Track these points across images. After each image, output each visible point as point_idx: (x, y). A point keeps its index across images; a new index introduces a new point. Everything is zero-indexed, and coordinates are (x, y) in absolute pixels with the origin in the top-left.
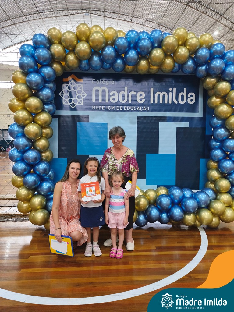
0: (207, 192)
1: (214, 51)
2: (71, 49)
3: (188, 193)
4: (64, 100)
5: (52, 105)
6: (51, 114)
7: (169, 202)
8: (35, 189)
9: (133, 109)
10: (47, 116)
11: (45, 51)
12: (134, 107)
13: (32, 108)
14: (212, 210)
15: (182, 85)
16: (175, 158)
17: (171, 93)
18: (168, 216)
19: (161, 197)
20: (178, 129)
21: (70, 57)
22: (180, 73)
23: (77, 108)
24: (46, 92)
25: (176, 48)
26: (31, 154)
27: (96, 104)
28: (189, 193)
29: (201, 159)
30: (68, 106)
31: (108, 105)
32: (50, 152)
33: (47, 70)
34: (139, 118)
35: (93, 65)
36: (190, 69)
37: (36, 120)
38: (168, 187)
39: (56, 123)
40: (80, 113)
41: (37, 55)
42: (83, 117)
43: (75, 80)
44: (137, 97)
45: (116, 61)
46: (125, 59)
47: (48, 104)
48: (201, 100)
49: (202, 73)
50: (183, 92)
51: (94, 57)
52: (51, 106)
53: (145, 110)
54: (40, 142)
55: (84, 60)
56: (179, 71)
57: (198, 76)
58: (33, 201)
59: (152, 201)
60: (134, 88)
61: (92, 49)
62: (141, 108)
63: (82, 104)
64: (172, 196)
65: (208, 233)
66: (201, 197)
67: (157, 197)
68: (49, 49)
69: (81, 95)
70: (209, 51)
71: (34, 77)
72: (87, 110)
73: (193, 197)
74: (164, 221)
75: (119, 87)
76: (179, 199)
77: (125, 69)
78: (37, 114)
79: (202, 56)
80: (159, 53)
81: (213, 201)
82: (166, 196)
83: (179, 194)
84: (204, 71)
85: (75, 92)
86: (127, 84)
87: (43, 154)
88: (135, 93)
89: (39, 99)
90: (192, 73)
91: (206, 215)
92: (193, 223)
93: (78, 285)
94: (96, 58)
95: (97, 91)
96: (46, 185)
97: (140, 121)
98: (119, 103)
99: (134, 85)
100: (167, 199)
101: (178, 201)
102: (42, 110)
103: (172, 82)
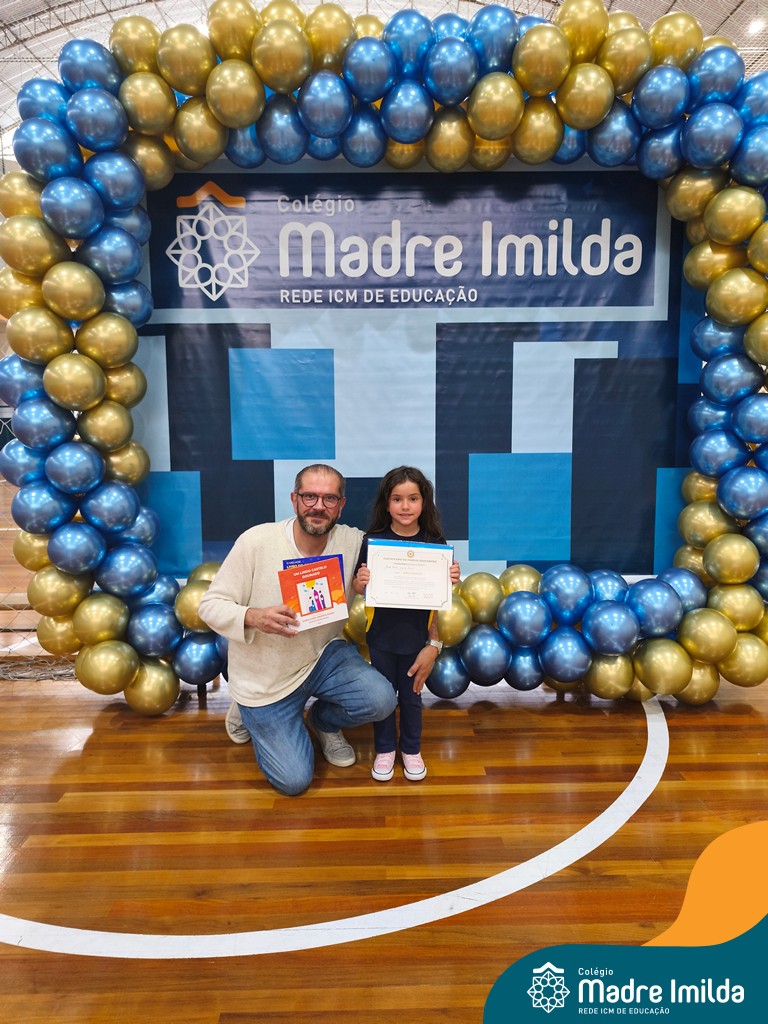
0: (675, 583)
1: (703, 77)
2: (192, 88)
3: (608, 588)
4: (183, 271)
5: (136, 288)
6: (134, 323)
7: (541, 617)
8: (90, 577)
9: (423, 299)
10: (120, 330)
11: (101, 101)
12: (423, 292)
13: (65, 304)
14: (690, 644)
15: (594, 208)
16: (568, 467)
17: (556, 237)
18: (536, 665)
19: (514, 599)
20: (581, 365)
21: (192, 120)
22: (585, 165)
23: (229, 301)
24: (114, 245)
25: (564, 72)
26: (72, 460)
27: (293, 284)
28: (613, 586)
29: (659, 470)
30: (197, 294)
31: (334, 287)
32: (139, 451)
33: (111, 167)
34: (441, 329)
35: (274, 146)
36: (620, 149)
37: (83, 344)
38: (542, 567)
39: (156, 352)
40: (238, 315)
41: (73, 117)
42: (248, 331)
43: (217, 202)
44: (433, 254)
45: (350, 128)
46: (383, 121)
47: (122, 288)
48: (661, 260)
49: (664, 161)
50: (598, 231)
51: (277, 115)
52: (135, 293)
53: (462, 300)
54: (100, 419)
55: (243, 127)
56: (580, 155)
57: (647, 172)
58: (83, 615)
59: (483, 614)
60: (423, 223)
61: (266, 88)
62: (450, 293)
63: (245, 284)
64: (552, 598)
65: (675, 722)
66: (652, 599)
67: (501, 601)
68: (116, 92)
69: (240, 252)
70: (685, 78)
71: (67, 194)
72: (262, 305)
73: (626, 601)
74: (525, 679)
75: (371, 223)
76: (577, 605)
77: (388, 154)
78: (85, 323)
79: (659, 97)
80: (505, 91)
81: (694, 612)
82: (532, 596)
83: (577, 590)
84: (668, 151)
85: (221, 242)
86: (399, 209)
87: (114, 459)
88: (427, 242)
89: (88, 271)
90: (626, 162)
91: (666, 660)
92: (623, 689)
93: (201, 893)
94: (281, 120)
95: (296, 237)
96: (126, 561)
97: (444, 339)
98: (372, 279)
99: (423, 212)
100: (535, 608)
101: (572, 612)
102: (101, 307)
103: (558, 197)
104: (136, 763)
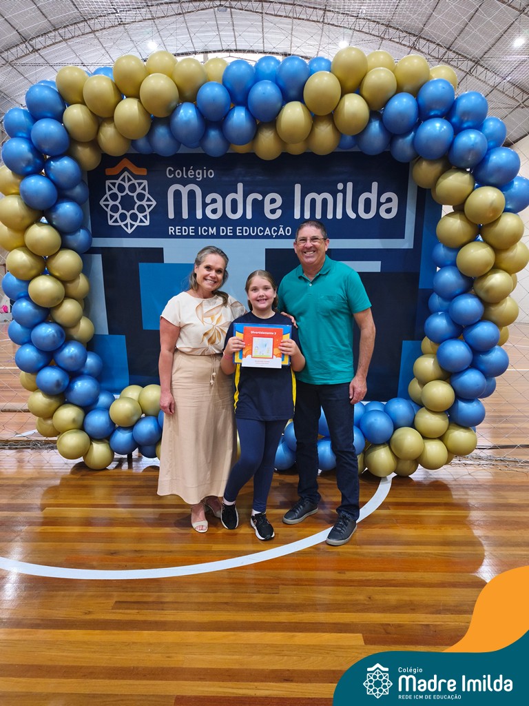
9: (257, 233)
12: (257, 229)
34: (268, 252)
44: (264, 204)
53: (281, 234)
62: (274, 229)
88: (260, 197)
97: (271, 258)
104: (86, 495)
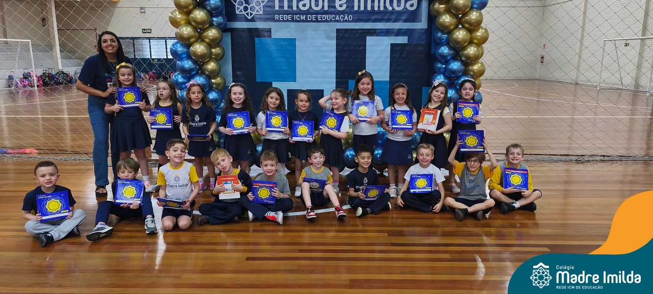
4: (237, 7)
5: (222, 16)
6: (221, 29)
9: (331, 19)
10: (216, 32)
12: (331, 16)
13: (197, 23)
16: (388, 86)
20: (393, 45)
23: (255, 19)
26: (199, 80)
27: (280, 13)
29: (423, 87)
30: (243, 16)
31: (296, 14)
32: (222, 78)
34: (338, 31)
37: (203, 38)
39: (228, 39)
40: (259, 25)
42: (262, 31)
44: (335, 1)
47: (216, 16)
48: (425, 5)
53: (346, 20)
54: (209, 65)
62: (342, 17)
63: (261, 12)
72: (268, 21)
78: (204, 30)
87: (213, 81)
89: (205, 11)
97: (339, 35)
98: (311, 11)
102: (209, 24)
